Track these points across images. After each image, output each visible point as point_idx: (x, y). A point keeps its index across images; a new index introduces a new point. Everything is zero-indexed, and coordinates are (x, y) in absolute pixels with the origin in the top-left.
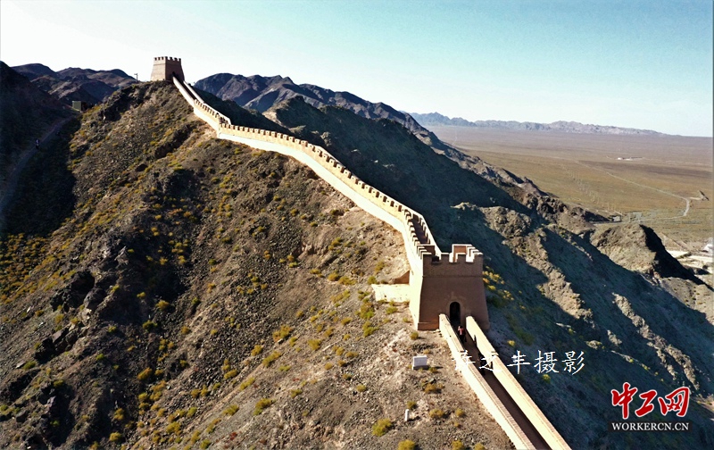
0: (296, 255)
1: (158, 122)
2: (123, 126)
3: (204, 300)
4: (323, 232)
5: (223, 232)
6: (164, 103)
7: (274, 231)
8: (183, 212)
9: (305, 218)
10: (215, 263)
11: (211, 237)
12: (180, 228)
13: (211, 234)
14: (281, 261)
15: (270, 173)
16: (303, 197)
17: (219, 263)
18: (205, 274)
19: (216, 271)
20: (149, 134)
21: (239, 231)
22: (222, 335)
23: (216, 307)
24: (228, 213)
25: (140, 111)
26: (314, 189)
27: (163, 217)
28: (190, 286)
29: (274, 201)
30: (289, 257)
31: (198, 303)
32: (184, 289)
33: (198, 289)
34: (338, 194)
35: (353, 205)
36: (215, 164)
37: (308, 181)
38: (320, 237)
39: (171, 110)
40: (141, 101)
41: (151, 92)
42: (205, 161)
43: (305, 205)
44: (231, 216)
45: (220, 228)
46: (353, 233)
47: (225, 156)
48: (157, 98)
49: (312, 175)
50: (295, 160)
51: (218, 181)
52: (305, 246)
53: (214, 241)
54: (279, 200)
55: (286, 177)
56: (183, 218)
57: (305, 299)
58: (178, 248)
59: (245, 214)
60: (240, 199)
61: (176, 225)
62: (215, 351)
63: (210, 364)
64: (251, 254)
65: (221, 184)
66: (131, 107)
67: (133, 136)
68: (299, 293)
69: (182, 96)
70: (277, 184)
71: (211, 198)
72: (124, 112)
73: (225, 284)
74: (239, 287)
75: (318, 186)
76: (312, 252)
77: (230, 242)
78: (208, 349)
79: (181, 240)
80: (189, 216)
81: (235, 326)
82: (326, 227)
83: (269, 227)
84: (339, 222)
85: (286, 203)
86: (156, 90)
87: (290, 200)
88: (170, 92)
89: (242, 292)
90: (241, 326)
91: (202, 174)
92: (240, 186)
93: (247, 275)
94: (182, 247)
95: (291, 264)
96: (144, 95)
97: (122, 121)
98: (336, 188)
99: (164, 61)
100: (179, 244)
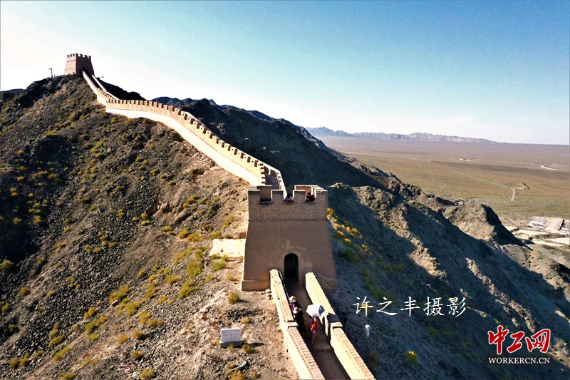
0: (150, 213)
1: (65, 107)
2: (35, 111)
3: (51, 261)
4: (180, 190)
5: (84, 192)
6: (73, 92)
7: (133, 189)
8: (48, 174)
9: (164, 177)
10: (71, 223)
11: (72, 198)
12: (42, 189)
13: (72, 195)
14: (134, 219)
15: (136, 135)
16: (165, 158)
17: (74, 222)
18: (58, 233)
19: (69, 231)
20: (56, 118)
21: (99, 191)
22: (59, 297)
23: (60, 266)
24: (93, 175)
25: (50, 99)
26: (178, 150)
27: (25, 178)
28: (41, 245)
29: (136, 162)
30: (143, 215)
31: (45, 262)
32: (35, 249)
33: (48, 248)
34: (200, 154)
35: (213, 164)
36: (90, 132)
37: (172, 144)
38: (177, 196)
39: (78, 98)
40: (53, 91)
41: (62, 84)
42: (81, 129)
43: (166, 165)
44: (95, 178)
45: (83, 189)
46: (210, 190)
47: (102, 125)
48: (67, 89)
49: (177, 137)
50: (162, 125)
51: (90, 147)
52: (160, 205)
53: (74, 201)
54: (142, 160)
55: (152, 140)
56: (47, 179)
57: (151, 257)
58: (36, 208)
59: (109, 175)
60: (107, 162)
61: (39, 187)
62: (47, 314)
63: (39, 328)
64: (106, 213)
65: (93, 150)
66: (44, 96)
67: (41, 119)
68: (146, 251)
69: (89, 86)
70: (142, 147)
71: (80, 161)
72: (37, 100)
73: (75, 243)
74: (87, 245)
75: (182, 148)
76: (167, 210)
77: (89, 202)
78: (41, 312)
79: (41, 201)
80: (53, 178)
81: (74, 287)
82: (184, 186)
83: (127, 186)
84: (198, 180)
85: (148, 164)
86: (67, 82)
87: (151, 161)
88: (79, 83)
89: (89, 251)
90: (81, 287)
91: (75, 141)
92: (109, 150)
93: (97, 233)
94: (40, 208)
95: (143, 223)
96: (56, 86)
97: (35, 107)
98: (199, 149)
99: (75, 58)
100: (37, 204)
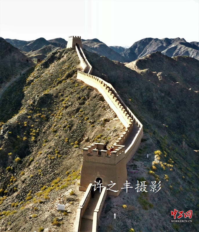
0: (80, 141)
1: (64, 68)
2: (49, 70)
3: (35, 160)
4: (96, 130)
5: (55, 126)
6: (69, 59)
7: (74, 127)
8: (41, 115)
9: (90, 122)
10: (46, 142)
11: (49, 129)
12: (38, 123)
13: (50, 127)
14: (72, 144)
15: (82, 97)
16: (93, 111)
17: (48, 142)
18: (40, 147)
19: (45, 146)
20: (59, 74)
21: (61, 126)
22: (34, 178)
23: (37, 164)
24: (60, 117)
25: (58, 63)
26: (100, 107)
27: (31, 117)
28: (33, 152)
29: (79, 112)
30: (76, 142)
31: (33, 160)
32: (29, 153)
33: (35, 154)
34: (111, 110)
35: (116, 116)
37: (99, 102)
38: (93, 133)
39: (71, 63)
40: (59, 59)
41: (65, 54)
43: (93, 115)
44: (61, 119)
45: (55, 124)
46: (109, 132)
48: (67, 57)
49: (102, 99)
50: (97, 90)
51: (63, 100)
52: (85, 137)
53: (50, 130)
54: (82, 111)
55: (89, 100)
56: (41, 118)
57: (73, 165)
58: (33, 133)
59: (67, 118)
60: (68, 110)
61: (36, 121)
62: (28, 186)
63: (24, 191)
64: (61, 139)
65: (64, 102)
66: (55, 61)
67: (52, 76)
68: (72, 161)
69: (77, 55)
70: (84, 103)
71: (57, 108)
72: (51, 64)
73: (45, 153)
74: (50, 155)
75: (103, 105)
76: (87, 140)
77: (55, 132)
78: (26, 184)
79: (36, 129)
80: (43, 117)
81: (41, 174)
82: (98, 127)
83: (72, 125)
84: (106, 125)
85: (84, 113)
86: (67, 52)
87: (86, 112)
88: (73, 53)
89: (49, 158)
90: (43, 175)
92: (70, 103)
93: (55, 149)
94: (35, 133)
95: (75, 146)
96: (62, 55)
97: (50, 68)
98: (111, 107)
99: (72, 38)
100: (34, 131)
